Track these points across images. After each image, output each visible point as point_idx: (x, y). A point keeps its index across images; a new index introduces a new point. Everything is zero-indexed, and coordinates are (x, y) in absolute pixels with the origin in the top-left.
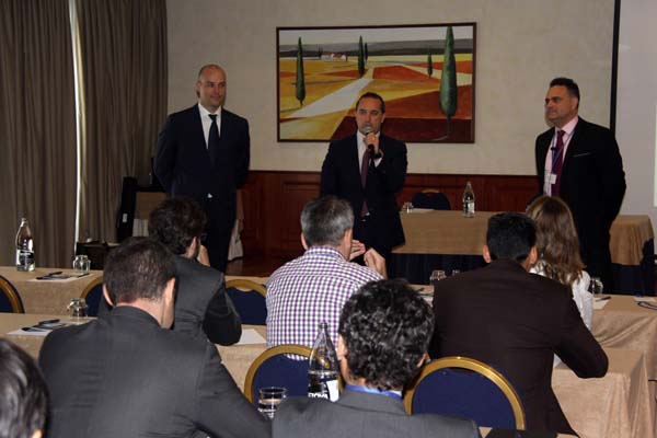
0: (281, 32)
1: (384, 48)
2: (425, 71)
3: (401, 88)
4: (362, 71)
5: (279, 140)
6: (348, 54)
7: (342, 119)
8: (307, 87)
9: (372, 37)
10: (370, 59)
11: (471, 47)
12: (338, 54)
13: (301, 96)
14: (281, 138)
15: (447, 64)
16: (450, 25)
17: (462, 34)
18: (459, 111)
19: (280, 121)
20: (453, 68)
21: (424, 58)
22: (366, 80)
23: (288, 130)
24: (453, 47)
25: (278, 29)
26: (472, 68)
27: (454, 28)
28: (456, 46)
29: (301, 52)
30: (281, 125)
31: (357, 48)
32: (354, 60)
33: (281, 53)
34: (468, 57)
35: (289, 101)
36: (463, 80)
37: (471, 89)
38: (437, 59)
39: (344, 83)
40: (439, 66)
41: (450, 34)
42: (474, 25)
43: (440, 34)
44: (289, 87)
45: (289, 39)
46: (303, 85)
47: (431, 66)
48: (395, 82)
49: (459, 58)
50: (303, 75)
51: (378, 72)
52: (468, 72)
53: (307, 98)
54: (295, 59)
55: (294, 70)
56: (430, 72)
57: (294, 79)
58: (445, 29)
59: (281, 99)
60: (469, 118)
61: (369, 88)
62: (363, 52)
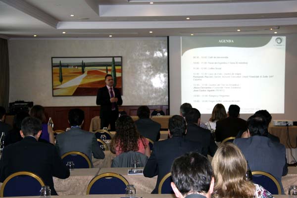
0: (53, 59)
1: (92, 64)
2: (105, 72)
3: (97, 77)
4: (83, 72)
5: (53, 96)
6: (78, 66)
7: (76, 88)
8: (63, 78)
9: (86, 61)
10: (86, 68)
11: (120, 64)
12: (75, 66)
13: (61, 80)
14: (54, 95)
15: (113, 69)
16: (113, 57)
17: (117, 60)
18: (117, 85)
19: (53, 89)
20: (115, 71)
21: (105, 68)
22: (85, 75)
23: (56, 92)
24: (114, 64)
25: (52, 58)
26: (121, 71)
27: (115, 58)
28: (116, 64)
29: (61, 65)
30: (54, 91)
31: (81, 64)
32: (80, 68)
33: (53, 66)
34: (120, 67)
35: (57, 82)
36: (118, 75)
37: (121, 78)
38: (109, 68)
39: (77, 76)
40: (110, 70)
41: (113, 60)
42: (121, 57)
43: (110, 60)
44: (57, 78)
45: (56, 61)
46: (62, 77)
47: (107, 70)
48: (95, 76)
49: (117, 68)
50: (62, 73)
51: (89, 72)
52: (120, 72)
53: (63, 81)
54: (59, 68)
55: (58, 72)
56: (107, 72)
57: (58, 75)
58: (112, 58)
59: (54, 82)
60: (120, 87)
61: (86, 78)
62: (83, 65)
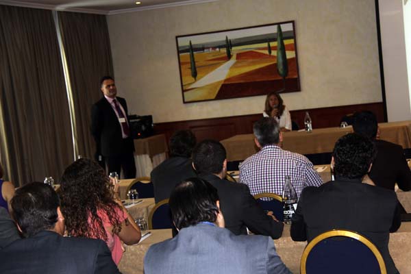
0: (179, 39)
1: (242, 41)
2: (266, 52)
3: (254, 63)
4: (229, 57)
5: (184, 102)
6: (220, 47)
7: (220, 86)
8: (197, 69)
9: (233, 36)
10: (233, 48)
11: (293, 35)
12: (214, 48)
13: (195, 75)
14: (186, 101)
15: (280, 46)
16: (279, 24)
17: (287, 28)
18: (290, 73)
19: (183, 91)
20: (283, 49)
21: (265, 45)
22: (233, 61)
23: (188, 96)
24: (282, 36)
25: (177, 37)
26: (294, 48)
27: (281, 25)
28: (284, 36)
29: (192, 49)
30: (185, 93)
31: (225, 43)
32: (224, 50)
33: (180, 51)
34: (291, 41)
35: (188, 79)
36: (290, 55)
37: (295, 60)
38: (273, 44)
39: (220, 64)
40: (275, 48)
41: (279, 29)
42: (293, 22)
43: (274, 29)
44: (187, 71)
45: (184, 42)
46: (195, 68)
47: (270, 49)
48: (251, 60)
49: (286, 42)
50: (194, 62)
51: (239, 56)
52: (292, 50)
53: (198, 76)
54: (189, 53)
55: (189, 61)
56: (270, 52)
57: (189, 66)
58: (276, 26)
59: (183, 78)
60: (296, 77)
61: (234, 66)
62: (229, 45)
